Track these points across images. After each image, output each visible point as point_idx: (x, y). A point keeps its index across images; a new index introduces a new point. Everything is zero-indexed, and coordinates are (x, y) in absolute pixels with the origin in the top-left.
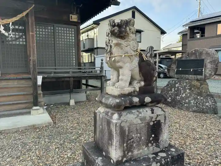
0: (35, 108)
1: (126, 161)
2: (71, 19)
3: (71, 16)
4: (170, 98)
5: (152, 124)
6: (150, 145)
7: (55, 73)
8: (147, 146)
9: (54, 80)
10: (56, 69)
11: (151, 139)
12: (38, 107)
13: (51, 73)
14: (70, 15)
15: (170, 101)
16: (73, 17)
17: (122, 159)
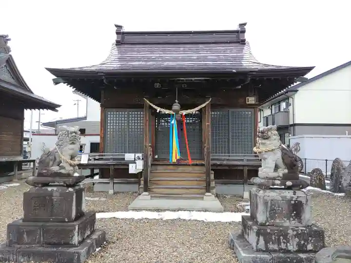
0: (207, 194)
1: (269, 225)
2: (248, 102)
3: (248, 99)
5: (293, 202)
6: (291, 219)
7: (228, 160)
8: (288, 219)
9: (227, 168)
10: (229, 156)
11: (293, 214)
12: (210, 194)
13: (224, 160)
14: (247, 98)
16: (249, 100)
17: (266, 223)
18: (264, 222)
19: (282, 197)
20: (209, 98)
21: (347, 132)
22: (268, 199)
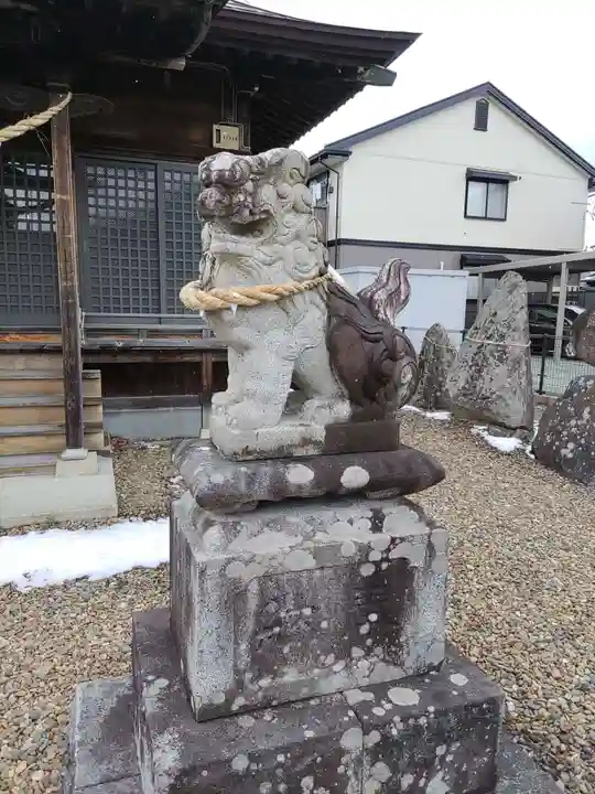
0: (70, 453)
1: (245, 710)
2: (219, 141)
3: (218, 131)
4: (571, 446)
6: (357, 652)
9: (148, 359)
10: (160, 321)
11: (364, 629)
12: (80, 452)
13: (137, 334)
14: (215, 127)
15: (570, 456)
16: (223, 134)
17: (229, 702)
18: (220, 699)
19: (316, 553)
20: (65, 92)
21: (442, 264)
22: (247, 575)
